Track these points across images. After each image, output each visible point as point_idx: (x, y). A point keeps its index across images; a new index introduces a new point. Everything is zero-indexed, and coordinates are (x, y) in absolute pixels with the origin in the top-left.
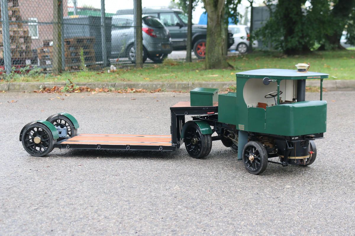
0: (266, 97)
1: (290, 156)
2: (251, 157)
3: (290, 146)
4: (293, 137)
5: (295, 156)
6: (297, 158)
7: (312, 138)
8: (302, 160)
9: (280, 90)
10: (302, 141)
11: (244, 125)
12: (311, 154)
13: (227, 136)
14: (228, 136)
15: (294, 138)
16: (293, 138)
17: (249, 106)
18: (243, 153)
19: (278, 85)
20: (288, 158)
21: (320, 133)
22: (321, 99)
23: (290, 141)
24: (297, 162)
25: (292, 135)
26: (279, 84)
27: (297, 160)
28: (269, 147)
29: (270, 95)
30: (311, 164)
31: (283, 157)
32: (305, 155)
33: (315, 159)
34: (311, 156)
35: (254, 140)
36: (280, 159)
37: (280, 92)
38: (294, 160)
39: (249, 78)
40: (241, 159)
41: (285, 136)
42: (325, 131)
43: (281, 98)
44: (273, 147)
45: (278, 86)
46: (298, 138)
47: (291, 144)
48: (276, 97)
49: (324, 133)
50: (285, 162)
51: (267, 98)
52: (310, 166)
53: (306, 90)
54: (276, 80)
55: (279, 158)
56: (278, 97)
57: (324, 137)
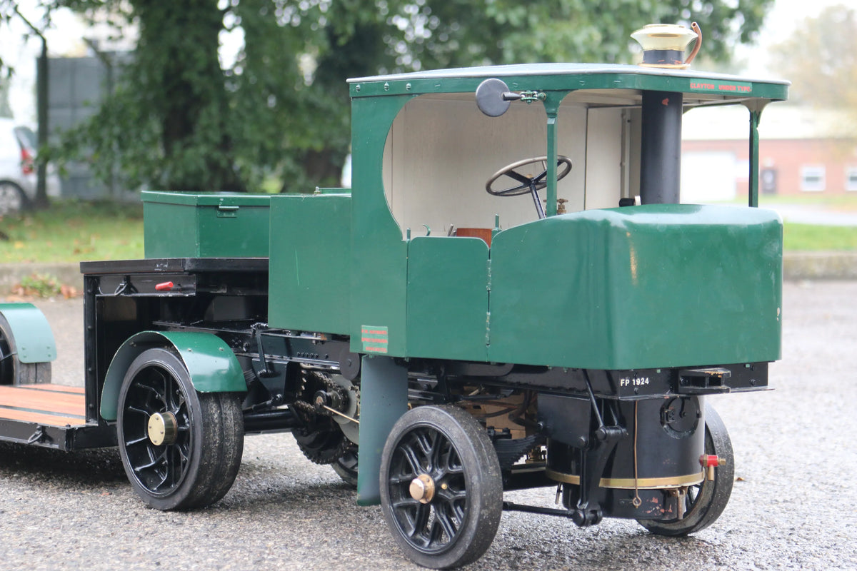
0: (494, 188)
1: (608, 474)
2: (421, 485)
3: (608, 423)
4: (625, 373)
5: (634, 477)
6: (645, 483)
7: (714, 384)
8: (667, 495)
9: (560, 151)
10: (667, 396)
11: (386, 328)
12: (712, 468)
13: (312, 402)
14: (320, 400)
15: (627, 382)
16: (624, 382)
17: (409, 232)
18: (384, 466)
19: (551, 121)
20: (601, 484)
21: (753, 364)
22: (753, 202)
23: (609, 397)
24: (646, 505)
25: (620, 365)
26: (553, 115)
27: (647, 493)
28: (509, 436)
29: (511, 173)
30: (704, 526)
31: (575, 479)
32: (684, 468)
33: (724, 506)
34: (712, 478)
35: (436, 401)
36: (561, 494)
37: (560, 163)
38: (630, 493)
39: (410, 95)
40: (376, 501)
41: (585, 371)
42: (776, 355)
43: (562, 201)
44: (527, 434)
45: (551, 128)
46: (647, 382)
47: (614, 410)
48: (542, 194)
49: (769, 363)
50: (585, 506)
51: (496, 194)
52: (705, 534)
53: (683, 146)
54: (542, 94)
55: (559, 491)
56: (551, 194)
57: (769, 387)
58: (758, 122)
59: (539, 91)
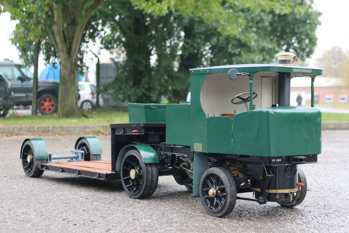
0: (234, 101)
1: (269, 188)
2: (212, 191)
3: (269, 173)
4: (274, 158)
5: (277, 189)
6: (280, 191)
7: (301, 161)
8: (287, 195)
9: (254, 90)
10: (287, 165)
11: (201, 144)
12: (300, 187)
13: (179, 166)
14: (181, 166)
15: (275, 160)
16: (274, 160)
17: (208, 115)
18: (201, 186)
19: (251, 81)
20: (266, 192)
21: (313, 155)
22: (312, 106)
23: (269, 165)
24: (280, 198)
25: (272, 155)
26: (251, 80)
27: (279, 194)
28: (239, 177)
29: (239, 97)
30: (298, 204)
31: (259, 190)
32: (292, 187)
33: (304, 198)
34: (300, 190)
35: (216, 166)
36: (254, 195)
37: (254, 94)
38: (276, 194)
39: (208, 74)
40: (198, 196)
41: (261, 157)
42: (319, 152)
43: (254, 106)
44: (244, 176)
45: (251, 83)
46: (281, 160)
47: (271, 169)
48: (248, 103)
49: (318, 155)
50: (262, 198)
51: (234, 103)
52: (298, 207)
53: (291, 89)
54: (248, 73)
55: (254, 193)
56: (251, 103)
57: (317, 162)
58: (314, 82)
59: (247, 72)
